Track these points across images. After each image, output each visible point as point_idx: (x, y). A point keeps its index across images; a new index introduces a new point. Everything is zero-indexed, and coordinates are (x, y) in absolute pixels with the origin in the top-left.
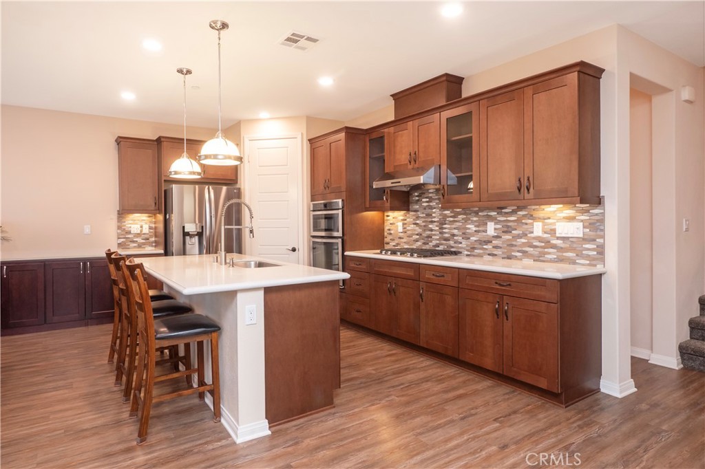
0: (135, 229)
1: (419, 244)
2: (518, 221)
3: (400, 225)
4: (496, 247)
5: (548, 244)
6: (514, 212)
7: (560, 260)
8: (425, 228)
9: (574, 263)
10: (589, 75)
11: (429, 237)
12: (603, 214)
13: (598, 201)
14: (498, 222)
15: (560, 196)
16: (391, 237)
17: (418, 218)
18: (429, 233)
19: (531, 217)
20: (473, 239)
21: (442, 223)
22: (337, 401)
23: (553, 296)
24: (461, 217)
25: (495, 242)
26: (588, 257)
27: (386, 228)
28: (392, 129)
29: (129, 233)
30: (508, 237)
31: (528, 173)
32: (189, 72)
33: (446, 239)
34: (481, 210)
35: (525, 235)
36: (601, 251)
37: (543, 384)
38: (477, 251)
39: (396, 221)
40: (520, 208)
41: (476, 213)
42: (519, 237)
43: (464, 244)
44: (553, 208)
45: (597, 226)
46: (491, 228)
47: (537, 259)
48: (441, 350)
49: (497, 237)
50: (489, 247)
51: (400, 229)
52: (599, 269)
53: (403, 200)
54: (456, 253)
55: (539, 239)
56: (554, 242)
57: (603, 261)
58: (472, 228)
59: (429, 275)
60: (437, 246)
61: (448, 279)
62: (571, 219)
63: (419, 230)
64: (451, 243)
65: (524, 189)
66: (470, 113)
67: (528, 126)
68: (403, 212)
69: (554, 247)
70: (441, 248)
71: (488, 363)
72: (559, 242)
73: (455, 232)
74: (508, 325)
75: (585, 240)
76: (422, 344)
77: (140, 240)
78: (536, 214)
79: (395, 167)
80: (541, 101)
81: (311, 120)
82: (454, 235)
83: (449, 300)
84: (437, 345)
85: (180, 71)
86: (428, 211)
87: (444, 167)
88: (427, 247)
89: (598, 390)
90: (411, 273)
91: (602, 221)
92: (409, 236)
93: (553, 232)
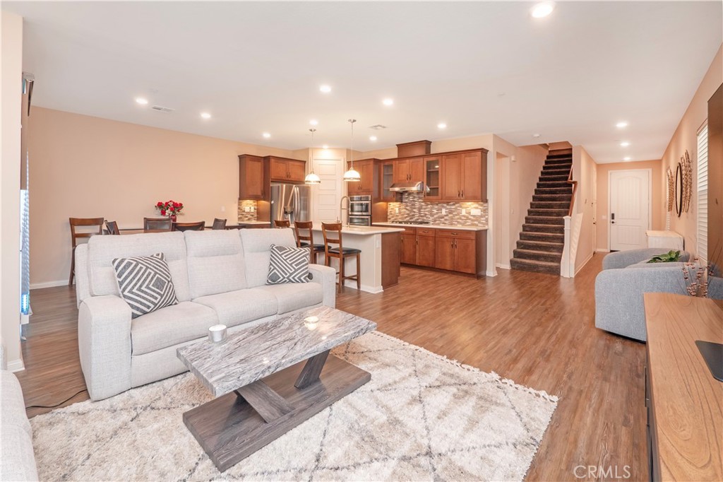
0: (247, 209)
1: (408, 219)
2: (456, 208)
3: (397, 209)
4: (446, 220)
5: (468, 218)
6: (454, 205)
7: (473, 225)
8: (411, 211)
9: (477, 225)
10: (484, 152)
11: (414, 215)
12: (488, 206)
13: (486, 201)
14: (447, 209)
15: (474, 199)
16: (391, 216)
17: (407, 206)
18: (413, 213)
19: (461, 207)
20: (435, 216)
21: (420, 209)
22: (399, 282)
23: (473, 237)
24: (429, 206)
25: (446, 218)
26: (482, 223)
27: (389, 211)
28: (397, 162)
29: (244, 211)
30: (450, 215)
31: (462, 189)
32: (315, 130)
33: (422, 216)
34: (439, 203)
35: (458, 214)
36: (487, 220)
37: (470, 271)
38: (437, 222)
39: (394, 207)
40: (456, 203)
41: (437, 204)
42: (456, 215)
43: (431, 218)
44: (470, 203)
45: (485, 211)
46: (444, 212)
47: (463, 225)
48: (426, 265)
49: (447, 215)
50: (443, 220)
51: (397, 211)
52: (486, 227)
53: (399, 197)
54: (427, 223)
55: (464, 216)
56: (470, 217)
57: (487, 224)
58: (435, 211)
59: (421, 232)
60: (418, 219)
61: (431, 234)
62: (477, 208)
63: (408, 212)
64: (425, 218)
65: (461, 195)
66: (438, 160)
67: (462, 170)
68: (399, 203)
69: (470, 219)
70: (419, 220)
71: (448, 267)
72: (472, 217)
73: (427, 213)
74: (456, 250)
75: (481, 216)
76: (417, 263)
77: (250, 217)
78: (463, 206)
79: (399, 181)
80: (468, 160)
81: (348, 151)
82: (426, 214)
83: (431, 243)
84: (424, 263)
85: (311, 130)
86: (413, 203)
87: (425, 183)
88: (412, 220)
89: (486, 275)
90: (411, 232)
91: (487, 209)
92: (403, 215)
93: (469, 213)
